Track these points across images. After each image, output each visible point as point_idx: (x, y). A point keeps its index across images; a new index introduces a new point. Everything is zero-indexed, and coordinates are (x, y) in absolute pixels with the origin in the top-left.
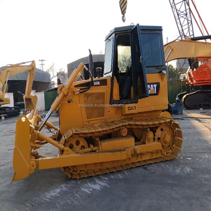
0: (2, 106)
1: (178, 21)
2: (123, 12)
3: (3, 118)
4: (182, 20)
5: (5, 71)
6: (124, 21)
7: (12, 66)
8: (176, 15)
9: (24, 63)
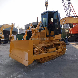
0: (1, 39)
1: (66, 11)
2: (46, 7)
3: (2, 44)
4: (67, 10)
5: (3, 27)
6: (47, 10)
7: (5, 25)
8: (65, 9)
9: (9, 24)
